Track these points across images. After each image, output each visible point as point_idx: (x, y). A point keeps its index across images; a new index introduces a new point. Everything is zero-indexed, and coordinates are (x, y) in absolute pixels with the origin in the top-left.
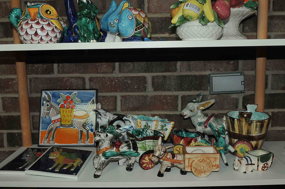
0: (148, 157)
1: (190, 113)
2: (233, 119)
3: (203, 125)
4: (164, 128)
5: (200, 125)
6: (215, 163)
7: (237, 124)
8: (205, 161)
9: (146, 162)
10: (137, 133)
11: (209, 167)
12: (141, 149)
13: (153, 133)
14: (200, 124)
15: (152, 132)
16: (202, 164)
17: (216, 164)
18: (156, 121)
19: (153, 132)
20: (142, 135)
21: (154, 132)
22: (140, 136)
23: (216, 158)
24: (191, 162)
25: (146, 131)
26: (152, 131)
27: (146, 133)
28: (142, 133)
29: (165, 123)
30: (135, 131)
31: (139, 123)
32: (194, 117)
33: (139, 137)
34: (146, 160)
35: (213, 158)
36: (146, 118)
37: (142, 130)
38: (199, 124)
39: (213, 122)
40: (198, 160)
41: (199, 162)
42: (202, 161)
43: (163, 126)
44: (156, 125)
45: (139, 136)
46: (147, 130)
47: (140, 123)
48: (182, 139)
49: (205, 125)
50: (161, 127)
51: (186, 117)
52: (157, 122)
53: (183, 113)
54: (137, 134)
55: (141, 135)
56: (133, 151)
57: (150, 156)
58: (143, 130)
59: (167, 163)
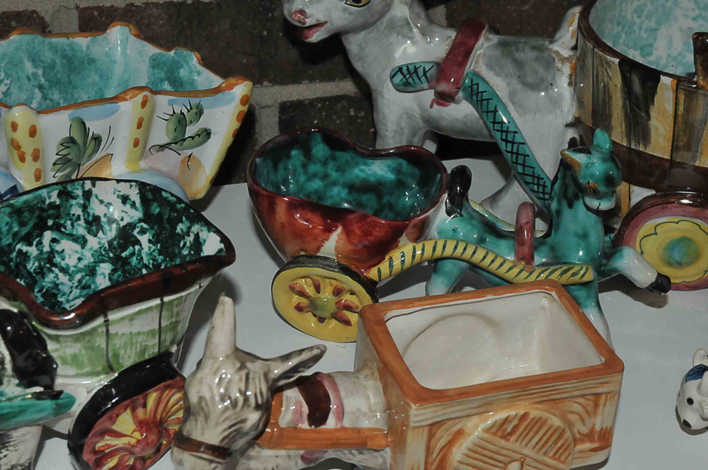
0: (133, 411)
1: (345, 9)
2: (651, 77)
3: (425, 85)
4: (191, 131)
5: (407, 84)
6: (589, 422)
7: (670, 108)
8: (535, 429)
9: (119, 442)
10: (22, 224)
11: (553, 457)
12: (79, 366)
13: (133, 205)
14: (408, 78)
15: (125, 199)
16: (516, 446)
17: (592, 430)
18: (140, 98)
19: (134, 195)
20: (57, 228)
21: (145, 202)
22: (48, 235)
23: (597, 395)
24: (443, 442)
25: (88, 195)
26: (124, 189)
27: (85, 207)
28: (58, 216)
29: (194, 101)
30: (10, 215)
31: (21, 136)
32: (363, 33)
33: (40, 243)
34: (118, 435)
35: (582, 396)
36: (54, 49)
37: (54, 198)
38: (399, 76)
39: (490, 66)
40: (488, 430)
41: (496, 440)
42: (515, 428)
43: (181, 122)
44: (139, 126)
45: (41, 235)
46: (88, 185)
47: (33, 132)
48: (329, 230)
49: (443, 87)
50: (172, 127)
51: (315, 37)
52: (144, 104)
53: (302, 12)
54: (24, 231)
55: (50, 228)
56: (19, 391)
57: (145, 406)
58: (65, 195)
59: (280, 461)
